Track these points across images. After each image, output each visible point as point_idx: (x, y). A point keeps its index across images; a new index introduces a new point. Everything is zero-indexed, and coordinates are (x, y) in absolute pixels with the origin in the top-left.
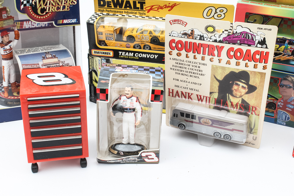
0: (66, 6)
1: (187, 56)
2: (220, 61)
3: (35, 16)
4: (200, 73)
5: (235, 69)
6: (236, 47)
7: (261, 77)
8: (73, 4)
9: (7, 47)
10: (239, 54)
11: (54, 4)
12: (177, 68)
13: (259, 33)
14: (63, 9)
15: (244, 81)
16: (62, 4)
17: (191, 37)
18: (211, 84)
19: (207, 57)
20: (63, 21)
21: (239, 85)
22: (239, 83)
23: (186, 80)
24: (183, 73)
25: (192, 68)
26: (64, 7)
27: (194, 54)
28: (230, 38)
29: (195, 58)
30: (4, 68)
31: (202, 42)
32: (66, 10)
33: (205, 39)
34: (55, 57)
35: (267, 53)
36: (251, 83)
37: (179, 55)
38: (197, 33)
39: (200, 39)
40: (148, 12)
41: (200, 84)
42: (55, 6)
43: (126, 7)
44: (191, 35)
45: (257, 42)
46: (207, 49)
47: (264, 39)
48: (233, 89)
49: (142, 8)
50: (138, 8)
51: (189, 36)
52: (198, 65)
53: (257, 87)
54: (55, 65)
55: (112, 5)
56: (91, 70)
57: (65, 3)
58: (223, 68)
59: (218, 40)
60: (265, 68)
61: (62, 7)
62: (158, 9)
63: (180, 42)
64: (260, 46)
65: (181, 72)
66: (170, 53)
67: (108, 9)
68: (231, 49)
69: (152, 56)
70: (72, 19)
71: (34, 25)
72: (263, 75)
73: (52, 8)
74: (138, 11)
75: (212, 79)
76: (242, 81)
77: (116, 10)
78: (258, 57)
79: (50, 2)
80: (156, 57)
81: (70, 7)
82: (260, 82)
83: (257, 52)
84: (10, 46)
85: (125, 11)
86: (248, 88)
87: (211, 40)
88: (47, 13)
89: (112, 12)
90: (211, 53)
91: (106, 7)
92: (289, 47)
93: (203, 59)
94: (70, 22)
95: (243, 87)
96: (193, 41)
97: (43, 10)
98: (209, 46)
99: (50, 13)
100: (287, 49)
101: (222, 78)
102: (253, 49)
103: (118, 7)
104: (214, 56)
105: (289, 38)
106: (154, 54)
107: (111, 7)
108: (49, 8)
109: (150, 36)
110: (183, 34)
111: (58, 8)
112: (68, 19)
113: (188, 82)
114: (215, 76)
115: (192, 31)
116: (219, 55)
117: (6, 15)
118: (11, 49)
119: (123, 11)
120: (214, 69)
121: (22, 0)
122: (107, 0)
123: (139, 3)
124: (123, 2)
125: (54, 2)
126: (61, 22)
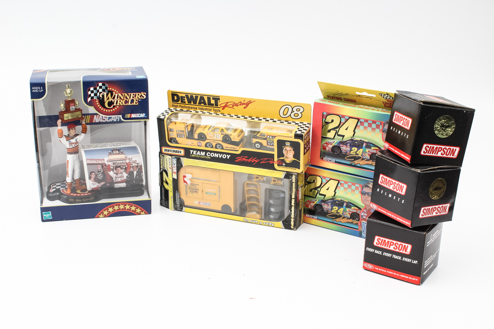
0: (135, 100)
3: (102, 109)
8: (142, 98)
9: (73, 141)
11: (122, 98)
14: (131, 103)
16: (130, 97)
20: (131, 116)
26: (132, 101)
30: (68, 163)
32: (134, 104)
34: (122, 153)
40: (223, 109)
42: (123, 100)
43: (200, 103)
49: (216, 105)
50: (213, 105)
54: (122, 161)
55: (186, 100)
56: (162, 170)
57: (133, 97)
61: (130, 100)
62: (233, 106)
67: (182, 105)
69: (224, 156)
70: (141, 113)
71: (104, 120)
73: (120, 101)
74: (212, 108)
77: (190, 106)
79: (118, 95)
80: (228, 157)
81: (138, 101)
84: (76, 140)
85: (200, 107)
88: (114, 107)
89: (186, 107)
91: (180, 102)
92: (367, 150)
94: (138, 116)
97: (110, 104)
99: (118, 107)
100: (366, 152)
103: (192, 103)
105: (367, 141)
106: (227, 154)
107: (185, 102)
108: (117, 101)
109: (222, 134)
111: (126, 102)
112: (136, 113)
117: (74, 107)
118: (77, 142)
119: (197, 107)
121: (89, 93)
122: (180, 95)
123: (213, 99)
124: (197, 97)
125: (122, 95)
126: (128, 116)
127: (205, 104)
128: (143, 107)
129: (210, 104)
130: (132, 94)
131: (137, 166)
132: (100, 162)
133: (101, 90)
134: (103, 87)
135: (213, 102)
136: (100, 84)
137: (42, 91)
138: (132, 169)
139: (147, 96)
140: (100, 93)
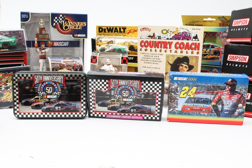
0: (80, 26)
1: (151, 51)
2: (171, 51)
3: (61, 30)
4: (159, 60)
5: (180, 55)
6: (180, 41)
7: (196, 59)
8: (84, 25)
9: (43, 51)
10: (182, 46)
11: (73, 25)
12: (145, 59)
13: (193, 32)
14: (78, 28)
15: (186, 63)
16: (77, 25)
17: (153, 38)
18: (166, 67)
19: (163, 50)
20: (77, 35)
21: (183, 66)
22: (183, 64)
23: (150, 66)
24: (149, 62)
25: (154, 58)
26: (78, 27)
27: (155, 49)
28: (176, 36)
29: (156, 51)
30: (40, 64)
31: (160, 40)
32: (80, 29)
33: (162, 38)
34: (71, 59)
35: (199, 44)
36: (190, 64)
37: (146, 50)
38: (156, 35)
39: (159, 39)
40: (128, 34)
41: (159, 68)
42: (73, 26)
43: (115, 32)
44: (153, 37)
45: (192, 37)
46: (163, 44)
47: (197, 35)
48: (180, 69)
49: (124, 32)
50: (122, 32)
51: (152, 37)
52: (158, 55)
53: (194, 66)
54: (71, 63)
55: (107, 31)
57: (79, 25)
58: (173, 56)
59: (169, 38)
60: (198, 53)
62: (134, 32)
63: (147, 42)
64: (194, 40)
65: (147, 62)
66: (141, 50)
67: (104, 34)
68: (177, 43)
70: (83, 34)
72: (197, 58)
73: (72, 26)
74: (122, 34)
75: (166, 64)
76: (185, 63)
77: (109, 34)
78: (193, 46)
79: (71, 23)
81: (82, 27)
82: (196, 63)
83: (193, 44)
84: (45, 51)
85: (115, 34)
86: (188, 67)
87: (165, 39)
88: (68, 29)
89: (107, 35)
90: (165, 47)
91: (103, 32)
92: (212, 49)
93: (161, 51)
94: (81, 36)
95: (185, 67)
96: (154, 40)
97: (66, 27)
98: (164, 42)
99: (70, 30)
100: (211, 51)
101: (173, 62)
102: (190, 42)
103: (110, 32)
104: (167, 48)
105: (212, 44)
106: (131, 57)
107: (106, 32)
108: (70, 26)
109: (129, 45)
110: (148, 37)
111: (75, 27)
112: (80, 34)
113: (152, 68)
114: (168, 61)
115: (154, 34)
116: (170, 48)
119: (113, 34)
120: (168, 57)
121: (55, 20)
122: (103, 28)
123: (122, 28)
124: (113, 28)
125: (73, 23)
126: (76, 35)
127: (118, 32)
128: (84, 30)
129: (120, 32)
130: (78, 23)
131: (80, 66)
132: (59, 62)
133: (61, 19)
134: (63, 18)
135: (122, 30)
136: (61, 16)
137: (27, 17)
138: (77, 67)
139: (87, 24)
140: (61, 21)
